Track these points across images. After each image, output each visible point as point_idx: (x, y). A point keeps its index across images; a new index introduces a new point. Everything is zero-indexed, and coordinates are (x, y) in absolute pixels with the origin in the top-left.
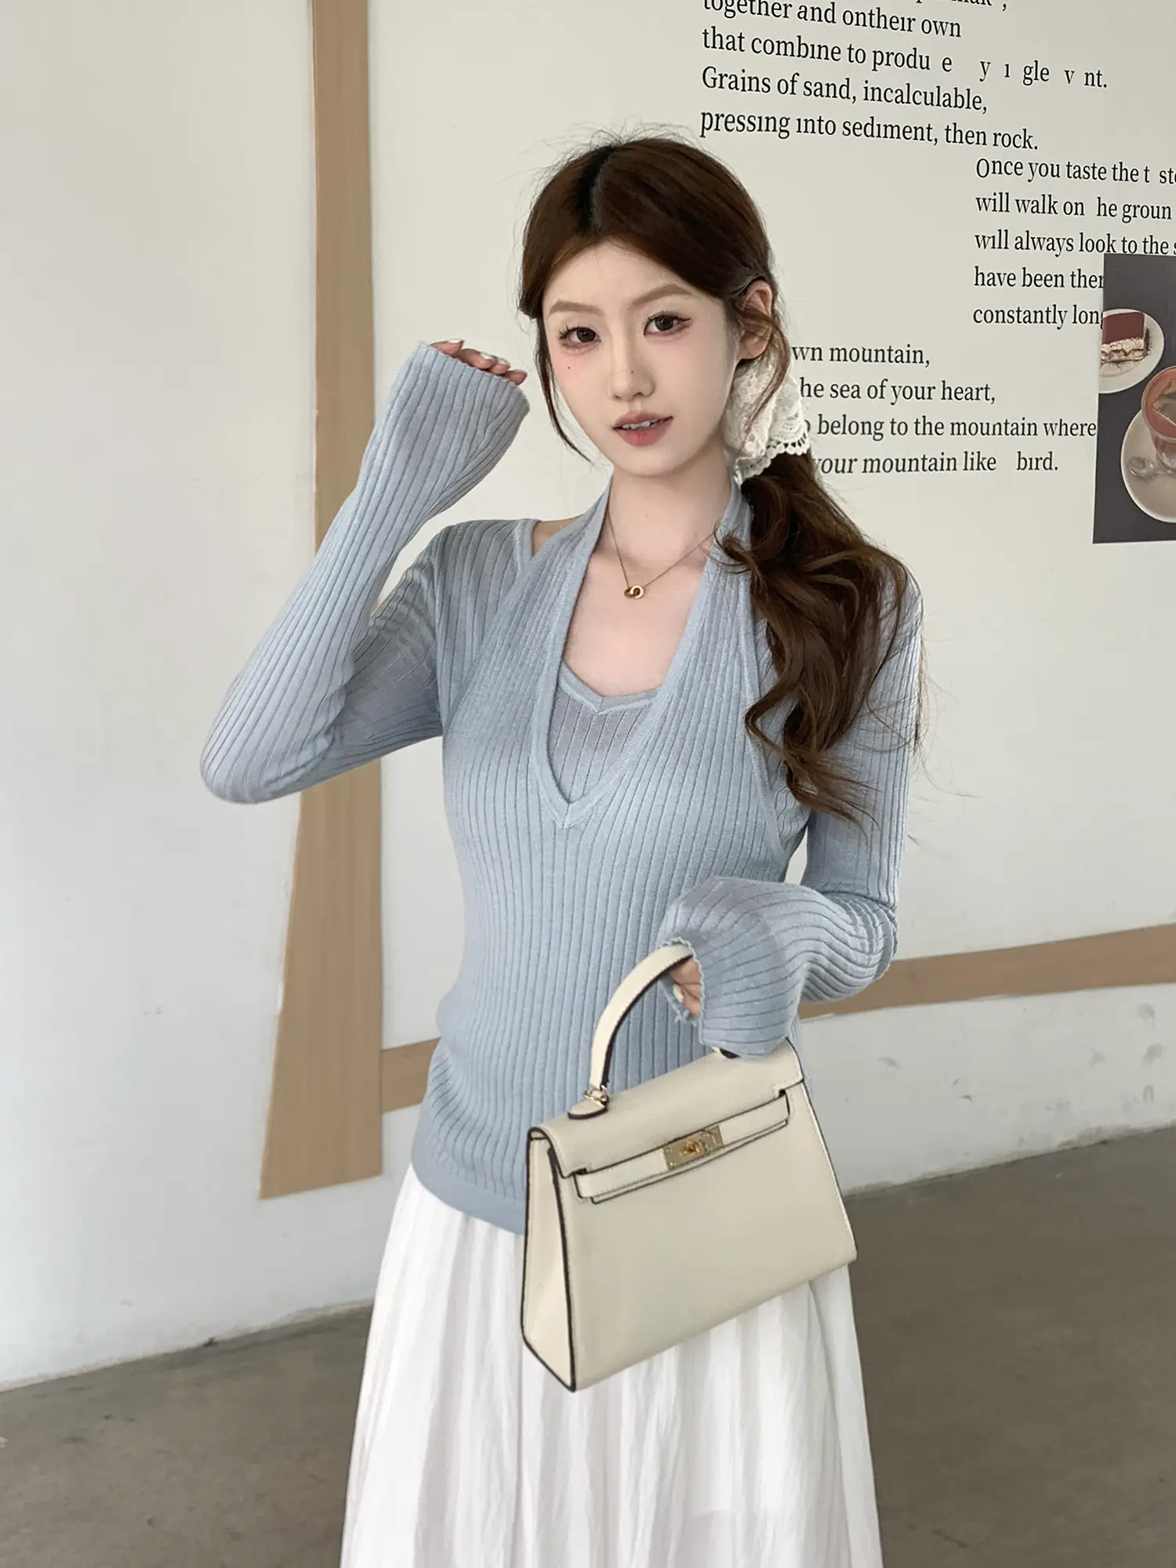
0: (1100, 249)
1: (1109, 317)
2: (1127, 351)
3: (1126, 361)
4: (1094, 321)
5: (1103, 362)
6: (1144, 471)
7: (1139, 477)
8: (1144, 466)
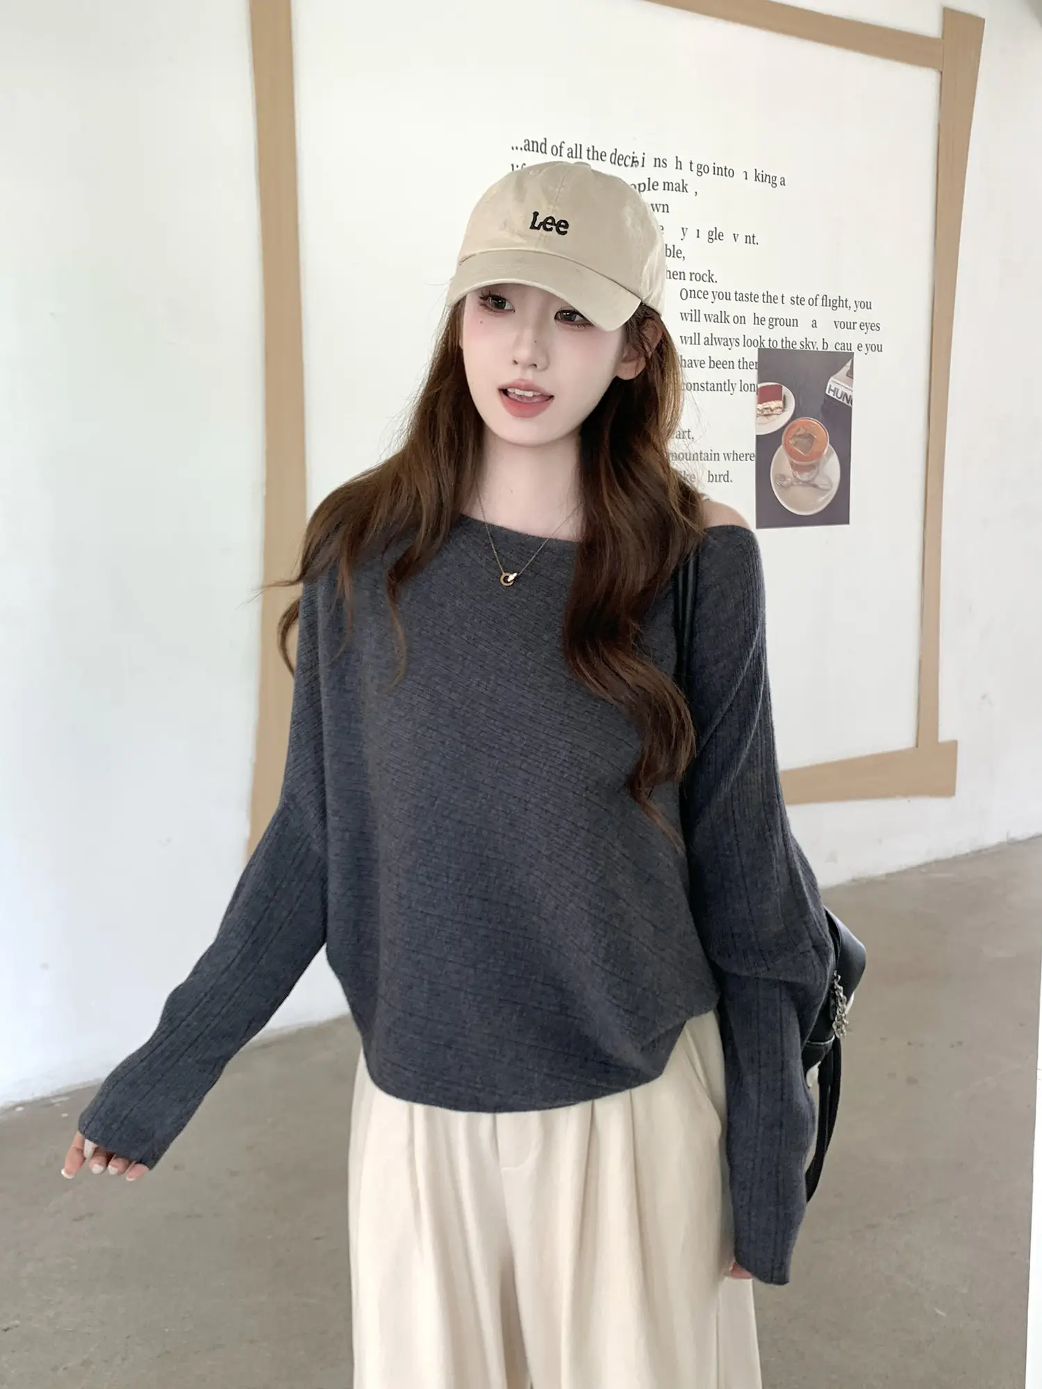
0: (756, 345)
1: (762, 388)
2: (773, 407)
3: (772, 414)
4: (753, 389)
5: (758, 416)
6: (785, 483)
7: (781, 486)
8: (785, 480)
